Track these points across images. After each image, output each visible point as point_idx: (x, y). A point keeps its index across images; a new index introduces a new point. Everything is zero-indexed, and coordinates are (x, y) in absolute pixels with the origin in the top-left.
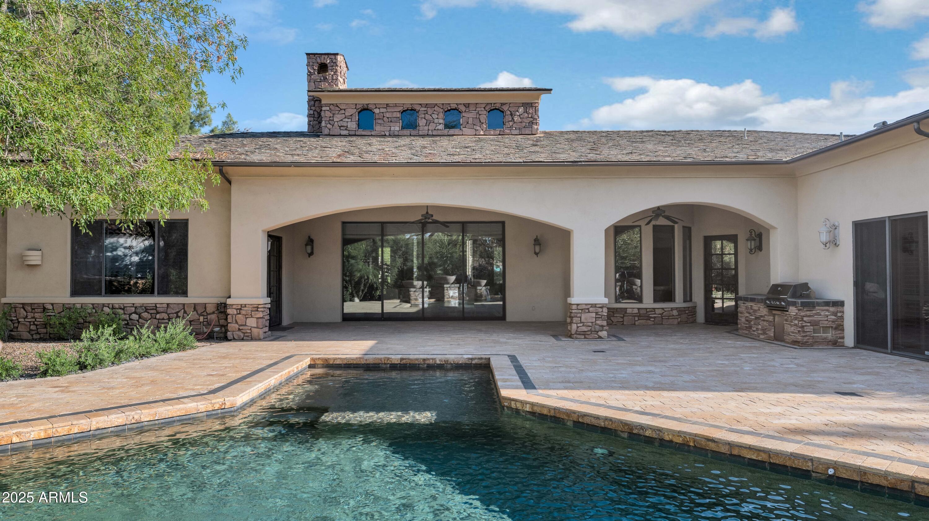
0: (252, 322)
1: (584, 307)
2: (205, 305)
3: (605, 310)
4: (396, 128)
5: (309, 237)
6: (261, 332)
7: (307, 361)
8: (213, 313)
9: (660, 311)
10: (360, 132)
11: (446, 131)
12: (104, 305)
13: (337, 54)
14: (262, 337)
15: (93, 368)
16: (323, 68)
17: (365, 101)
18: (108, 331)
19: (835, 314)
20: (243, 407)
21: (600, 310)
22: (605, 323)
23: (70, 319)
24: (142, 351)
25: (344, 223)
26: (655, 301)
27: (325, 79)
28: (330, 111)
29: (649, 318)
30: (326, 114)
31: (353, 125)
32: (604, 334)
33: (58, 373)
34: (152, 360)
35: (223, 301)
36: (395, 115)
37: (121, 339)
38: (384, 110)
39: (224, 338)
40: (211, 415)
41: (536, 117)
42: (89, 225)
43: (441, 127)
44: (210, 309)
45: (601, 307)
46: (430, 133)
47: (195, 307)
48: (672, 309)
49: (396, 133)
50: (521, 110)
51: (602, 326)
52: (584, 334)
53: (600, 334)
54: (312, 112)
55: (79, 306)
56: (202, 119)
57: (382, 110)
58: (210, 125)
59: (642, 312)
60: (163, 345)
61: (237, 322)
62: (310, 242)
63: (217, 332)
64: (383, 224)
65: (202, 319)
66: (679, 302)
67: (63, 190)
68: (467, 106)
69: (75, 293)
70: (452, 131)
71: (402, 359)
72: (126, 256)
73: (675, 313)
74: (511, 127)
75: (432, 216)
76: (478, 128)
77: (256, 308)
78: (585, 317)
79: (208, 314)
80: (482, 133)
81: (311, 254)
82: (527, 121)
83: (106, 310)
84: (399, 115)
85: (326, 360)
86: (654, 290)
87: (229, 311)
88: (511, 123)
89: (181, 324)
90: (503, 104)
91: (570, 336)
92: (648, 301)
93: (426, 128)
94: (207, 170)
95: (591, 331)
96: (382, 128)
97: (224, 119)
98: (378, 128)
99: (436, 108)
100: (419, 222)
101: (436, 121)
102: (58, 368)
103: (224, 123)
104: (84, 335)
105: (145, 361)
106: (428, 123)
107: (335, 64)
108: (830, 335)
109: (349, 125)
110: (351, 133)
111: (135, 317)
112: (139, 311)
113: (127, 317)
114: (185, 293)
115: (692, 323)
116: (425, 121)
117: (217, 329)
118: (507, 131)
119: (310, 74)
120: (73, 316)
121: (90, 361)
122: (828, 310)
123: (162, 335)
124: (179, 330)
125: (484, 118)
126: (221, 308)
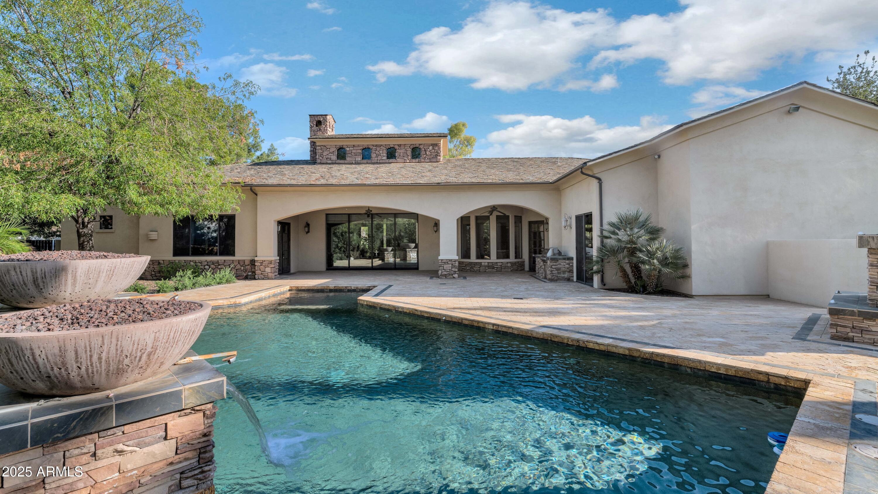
0: (268, 270)
1: (445, 261)
2: (244, 261)
3: (457, 263)
4: (359, 159)
5: (307, 223)
6: (273, 275)
7: (288, 288)
8: (249, 265)
9: (500, 264)
10: (339, 161)
11: (387, 161)
12: (190, 261)
13: (327, 115)
14: (273, 278)
15: (182, 290)
16: (319, 123)
17: (341, 144)
18: (189, 272)
19: (569, 264)
20: (245, 304)
21: (454, 263)
22: (456, 270)
23: (172, 268)
24: (207, 283)
25: (327, 214)
26: (498, 258)
27: (320, 129)
28: (321, 149)
29: (493, 268)
30: (319, 151)
31: (334, 157)
32: (456, 276)
33: (165, 292)
34: (212, 287)
35: (253, 258)
36: (358, 151)
37: (196, 276)
38: (352, 149)
39: (253, 277)
40: (229, 306)
41: (439, 152)
42: (180, 221)
43: (385, 158)
44: (247, 263)
45: (455, 261)
46: (378, 161)
47: (239, 261)
48: (507, 263)
49: (359, 162)
50: (431, 148)
51: (455, 271)
52: (445, 276)
53: (454, 275)
54: (312, 149)
55: (177, 261)
56: (256, 147)
57: (351, 149)
58: (261, 151)
59: (490, 264)
60: (218, 280)
61: (260, 270)
62: (308, 225)
63: (250, 275)
64: (349, 215)
65: (242, 268)
66: (512, 258)
67: (167, 206)
68: (400, 145)
69: (175, 255)
70: (391, 160)
71: (335, 287)
72: (208, 233)
73: (509, 265)
74: (425, 158)
75: (371, 211)
76: (406, 158)
77: (271, 262)
78: (446, 266)
79: (246, 266)
80: (408, 161)
81: (308, 232)
82: (434, 154)
83: (192, 263)
84: (360, 151)
85: (297, 287)
86: (497, 252)
87: (256, 264)
88: (425, 156)
89: (228, 270)
90: (420, 145)
91: (438, 277)
92: (493, 258)
93: (376, 159)
94: (238, 193)
95: (449, 274)
96: (351, 159)
97: (269, 147)
98: (348, 159)
99: (382, 147)
100: (366, 214)
101: (382, 155)
102: (165, 289)
103: (269, 150)
104: (177, 274)
105: (208, 288)
106: (377, 156)
107: (326, 121)
108: (566, 275)
109: (332, 157)
110: (333, 162)
111: (207, 267)
112: (209, 264)
113: (203, 267)
114: (233, 254)
115: (521, 270)
116: (375, 155)
117: (250, 274)
118: (423, 160)
119: (311, 127)
120: (174, 267)
121: (180, 287)
122: (565, 262)
123: (217, 275)
124: (227, 273)
125: (409, 153)
126: (253, 262)
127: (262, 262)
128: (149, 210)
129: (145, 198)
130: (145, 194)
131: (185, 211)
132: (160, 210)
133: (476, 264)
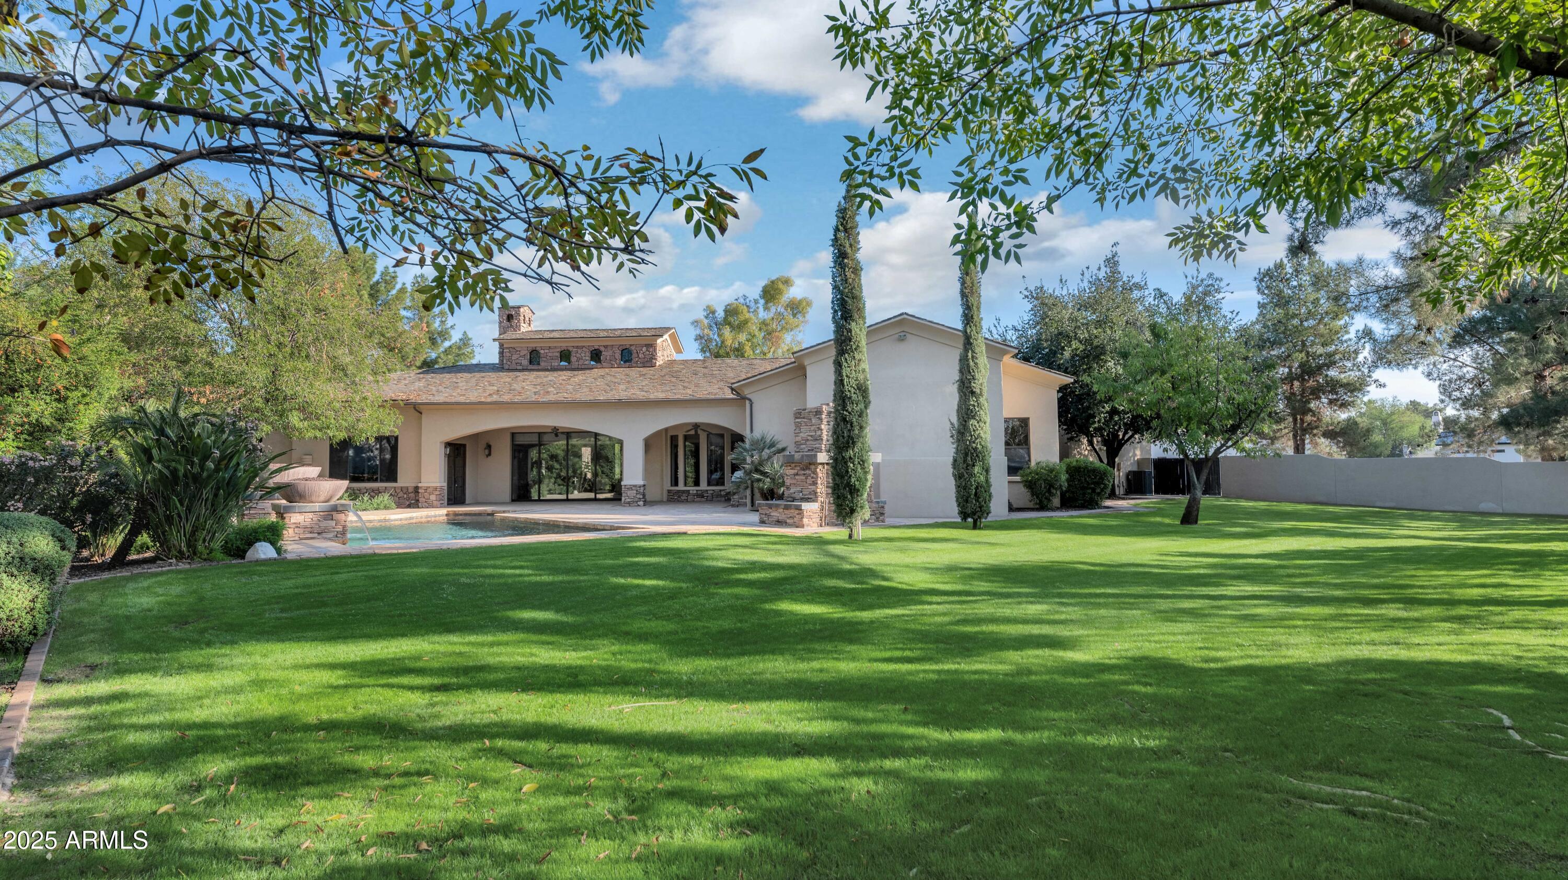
0: (433, 497)
1: (629, 487)
2: (407, 488)
3: (643, 489)
4: (555, 364)
5: (488, 442)
6: (437, 503)
8: (412, 492)
10: (531, 367)
11: (590, 366)
13: (521, 307)
14: (439, 506)
16: (510, 318)
17: (535, 346)
21: (639, 488)
22: (641, 496)
25: (513, 434)
27: (511, 327)
28: (510, 352)
29: (703, 496)
30: (507, 355)
31: (525, 362)
35: (417, 485)
36: (555, 355)
39: (416, 505)
41: (654, 354)
43: (587, 362)
44: (410, 490)
46: (579, 367)
47: (402, 488)
48: (721, 491)
49: (555, 368)
50: (646, 349)
51: (640, 498)
52: (629, 503)
53: (639, 503)
54: (501, 351)
56: (444, 335)
57: (547, 352)
60: (375, 505)
61: (424, 497)
62: (489, 447)
63: (413, 503)
64: (540, 434)
65: (404, 495)
67: (325, 430)
68: (606, 347)
70: (594, 365)
73: (723, 493)
74: (637, 362)
76: (612, 363)
77: (436, 489)
78: (631, 492)
79: (409, 493)
80: (615, 366)
81: (489, 454)
82: (648, 357)
84: (558, 355)
87: (420, 490)
88: (636, 359)
89: (388, 497)
90: (631, 345)
91: (621, 503)
93: (577, 363)
94: (399, 412)
96: (545, 364)
98: (542, 364)
99: (584, 349)
101: (584, 358)
106: (578, 360)
107: (519, 313)
109: (522, 362)
110: (524, 368)
111: (366, 494)
112: (369, 491)
113: (361, 494)
114: (395, 480)
116: (575, 359)
117: (413, 501)
118: (631, 365)
119: (500, 323)
123: (376, 501)
124: (385, 498)
125: (618, 356)
126: (416, 489)
127: (426, 489)
128: (310, 434)
129: (306, 423)
130: (305, 419)
131: (342, 435)
132: (319, 434)
133: (683, 492)
